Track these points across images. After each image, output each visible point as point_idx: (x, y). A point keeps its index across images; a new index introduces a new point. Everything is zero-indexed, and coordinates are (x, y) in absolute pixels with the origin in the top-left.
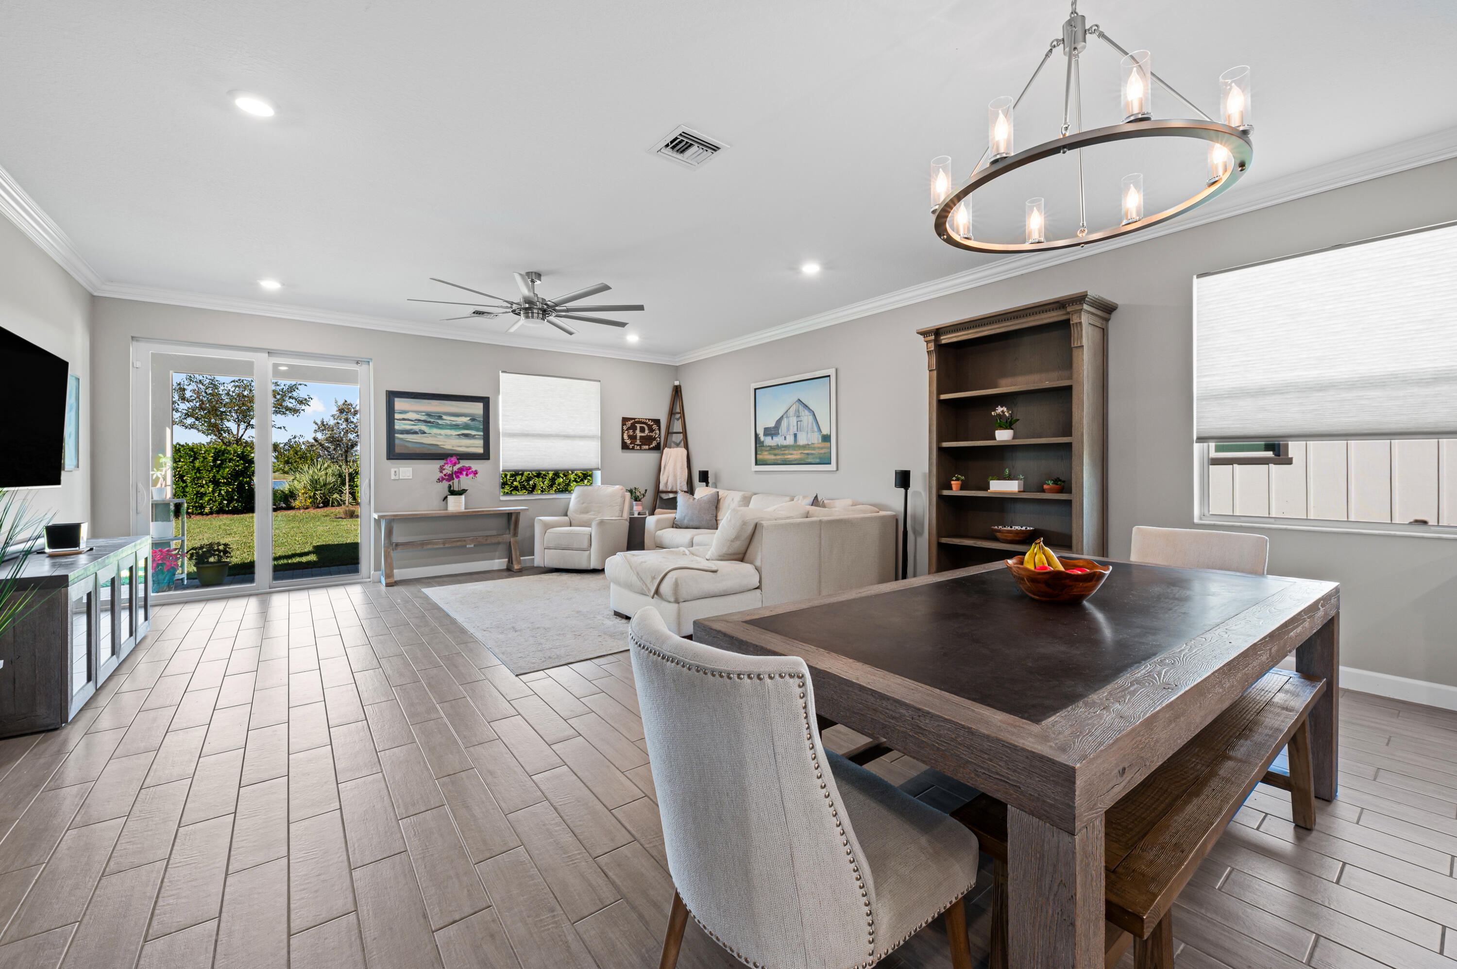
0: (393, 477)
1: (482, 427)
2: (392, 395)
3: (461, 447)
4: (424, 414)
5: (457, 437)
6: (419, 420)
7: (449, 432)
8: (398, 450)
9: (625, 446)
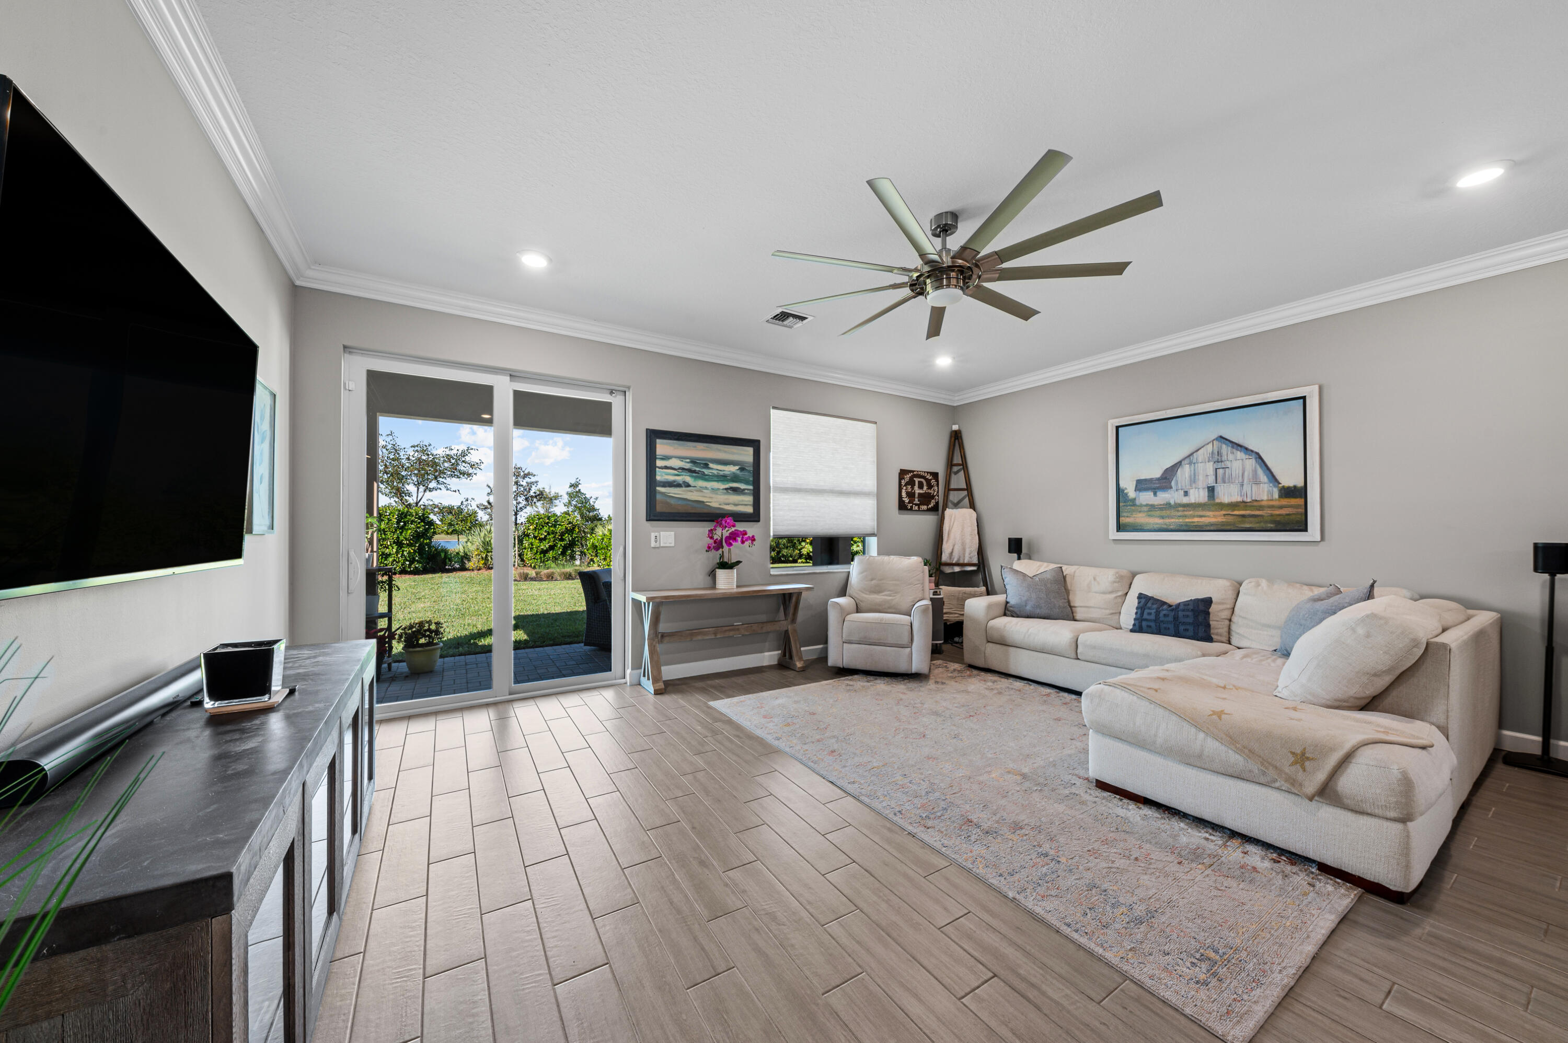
0: (653, 544)
1: (752, 479)
2: (653, 436)
3: (729, 504)
4: (688, 460)
5: (725, 491)
6: (683, 469)
7: (715, 485)
8: (659, 508)
9: (902, 507)
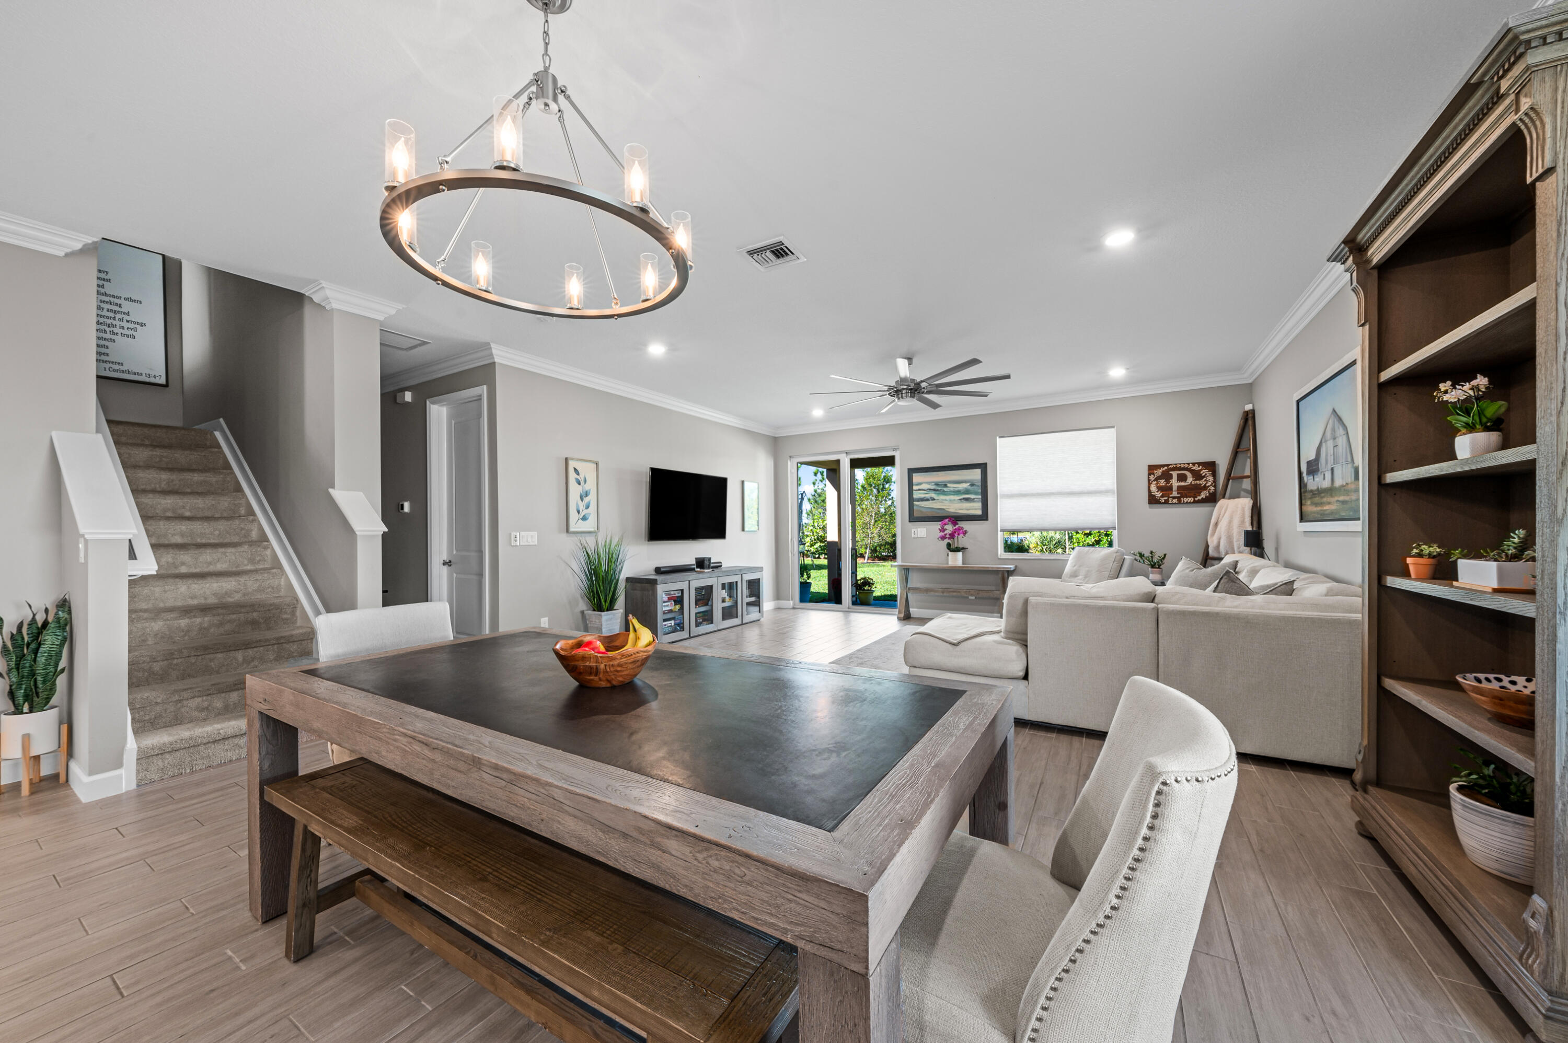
0: (913, 536)
1: (980, 491)
2: (911, 471)
3: (961, 510)
4: (933, 484)
5: (959, 501)
6: (930, 489)
7: (952, 497)
8: (916, 514)
9: (1153, 500)
